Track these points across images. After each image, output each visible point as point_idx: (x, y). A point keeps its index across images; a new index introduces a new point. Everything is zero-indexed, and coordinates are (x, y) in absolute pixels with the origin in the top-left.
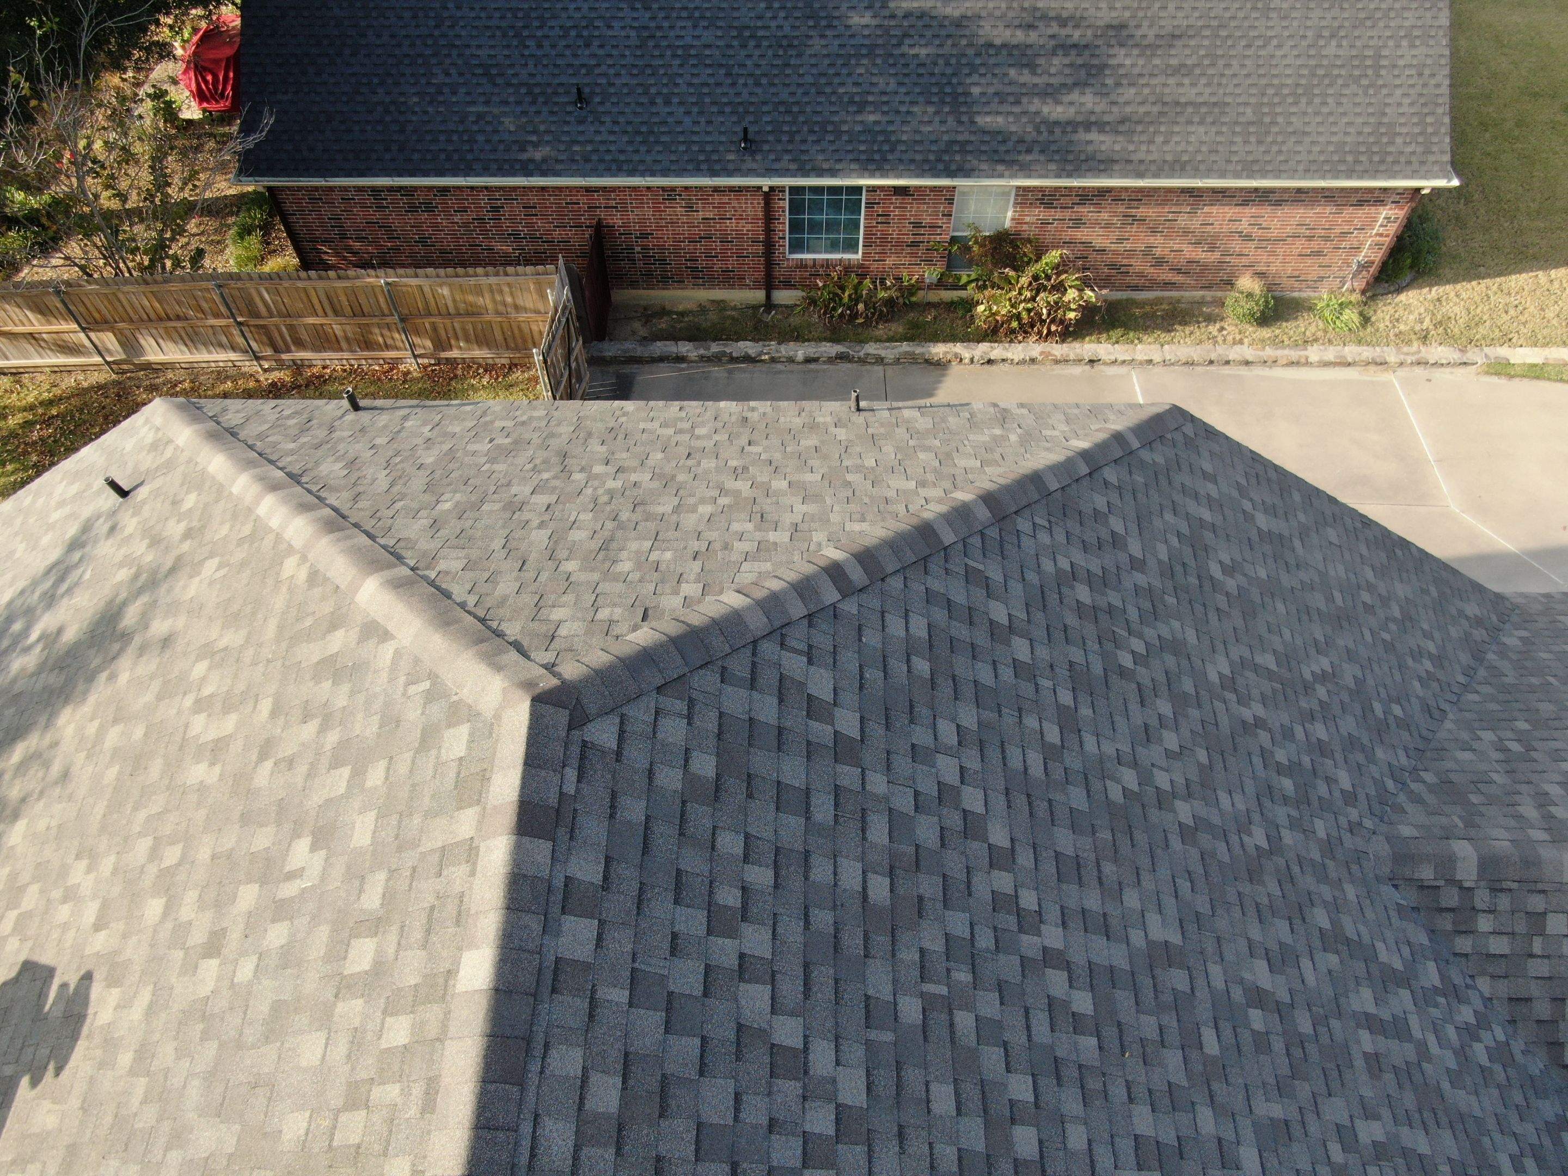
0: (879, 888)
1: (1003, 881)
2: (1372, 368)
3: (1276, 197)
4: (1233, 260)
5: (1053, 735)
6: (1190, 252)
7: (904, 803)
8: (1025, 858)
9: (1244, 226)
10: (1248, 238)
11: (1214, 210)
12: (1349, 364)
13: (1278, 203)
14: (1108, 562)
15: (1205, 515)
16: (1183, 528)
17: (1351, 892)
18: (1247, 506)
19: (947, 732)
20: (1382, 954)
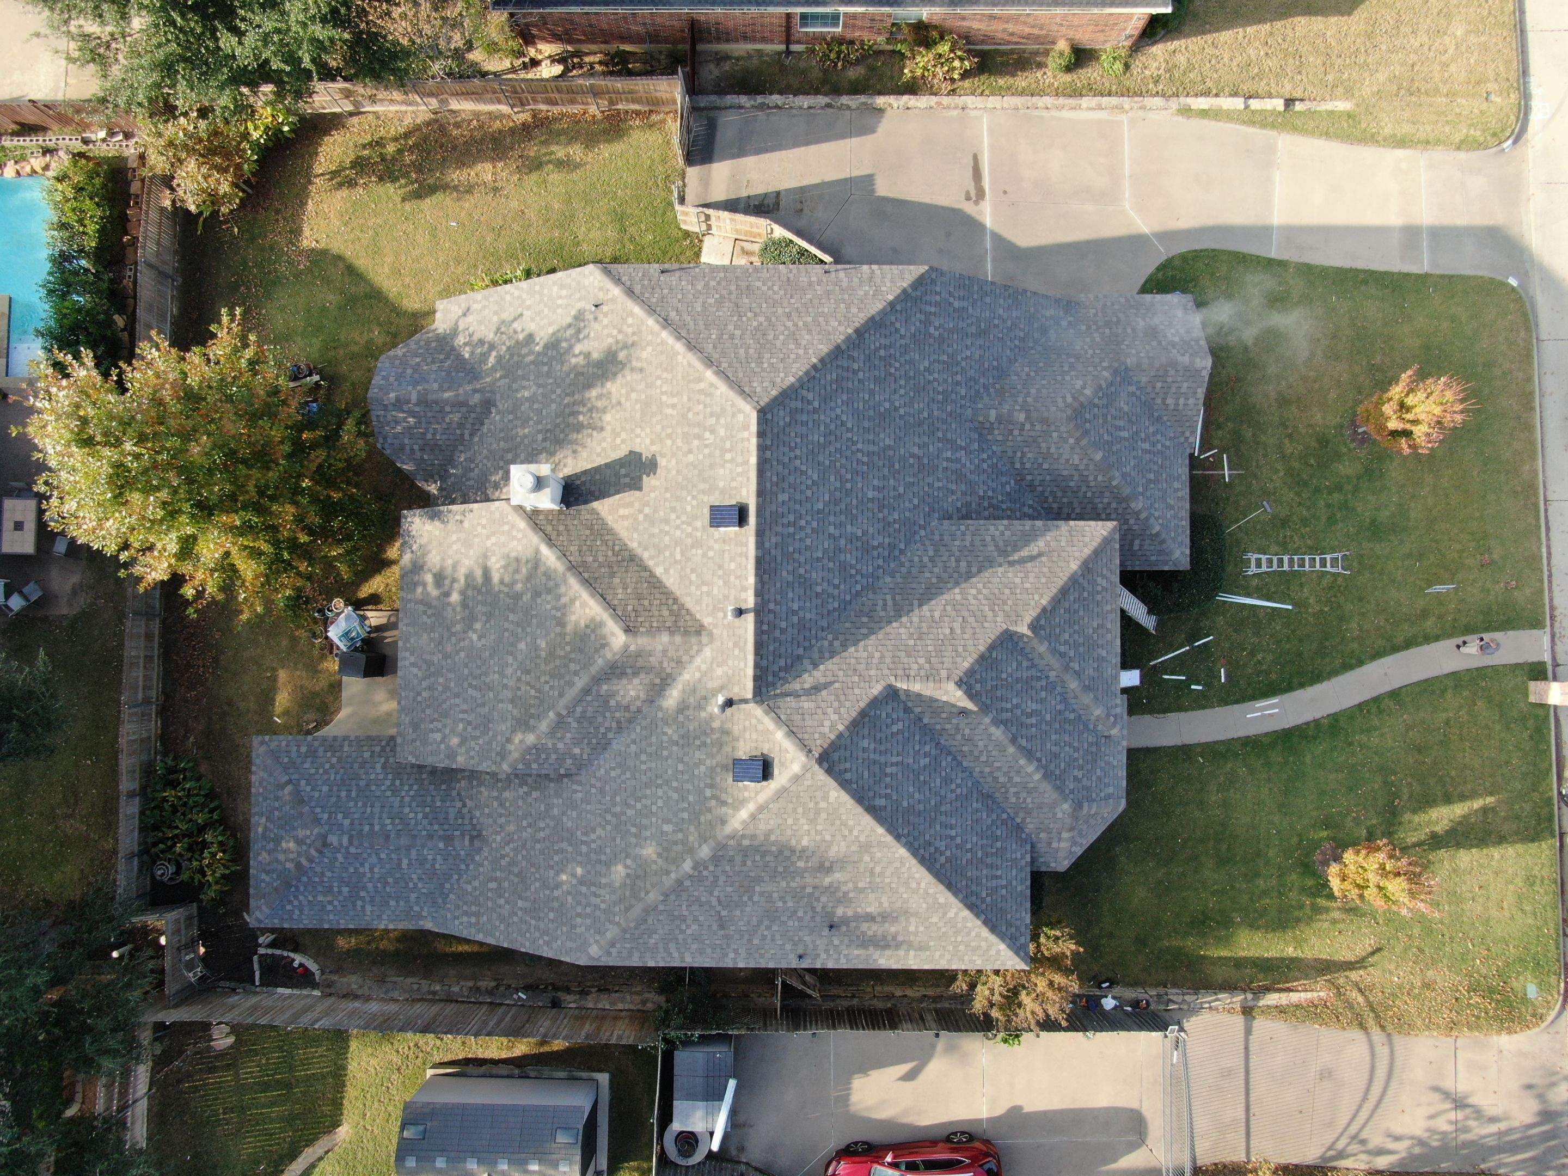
0: (822, 439)
1: (849, 435)
2: (1115, 111)
5: (867, 397)
7: (828, 420)
8: (855, 429)
12: (1103, 109)
14: (893, 339)
15: (933, 310)
16: (923, 317)
17: (953, 426)
18: (951, 300)
19: (839, 401)
20: (959, 442)
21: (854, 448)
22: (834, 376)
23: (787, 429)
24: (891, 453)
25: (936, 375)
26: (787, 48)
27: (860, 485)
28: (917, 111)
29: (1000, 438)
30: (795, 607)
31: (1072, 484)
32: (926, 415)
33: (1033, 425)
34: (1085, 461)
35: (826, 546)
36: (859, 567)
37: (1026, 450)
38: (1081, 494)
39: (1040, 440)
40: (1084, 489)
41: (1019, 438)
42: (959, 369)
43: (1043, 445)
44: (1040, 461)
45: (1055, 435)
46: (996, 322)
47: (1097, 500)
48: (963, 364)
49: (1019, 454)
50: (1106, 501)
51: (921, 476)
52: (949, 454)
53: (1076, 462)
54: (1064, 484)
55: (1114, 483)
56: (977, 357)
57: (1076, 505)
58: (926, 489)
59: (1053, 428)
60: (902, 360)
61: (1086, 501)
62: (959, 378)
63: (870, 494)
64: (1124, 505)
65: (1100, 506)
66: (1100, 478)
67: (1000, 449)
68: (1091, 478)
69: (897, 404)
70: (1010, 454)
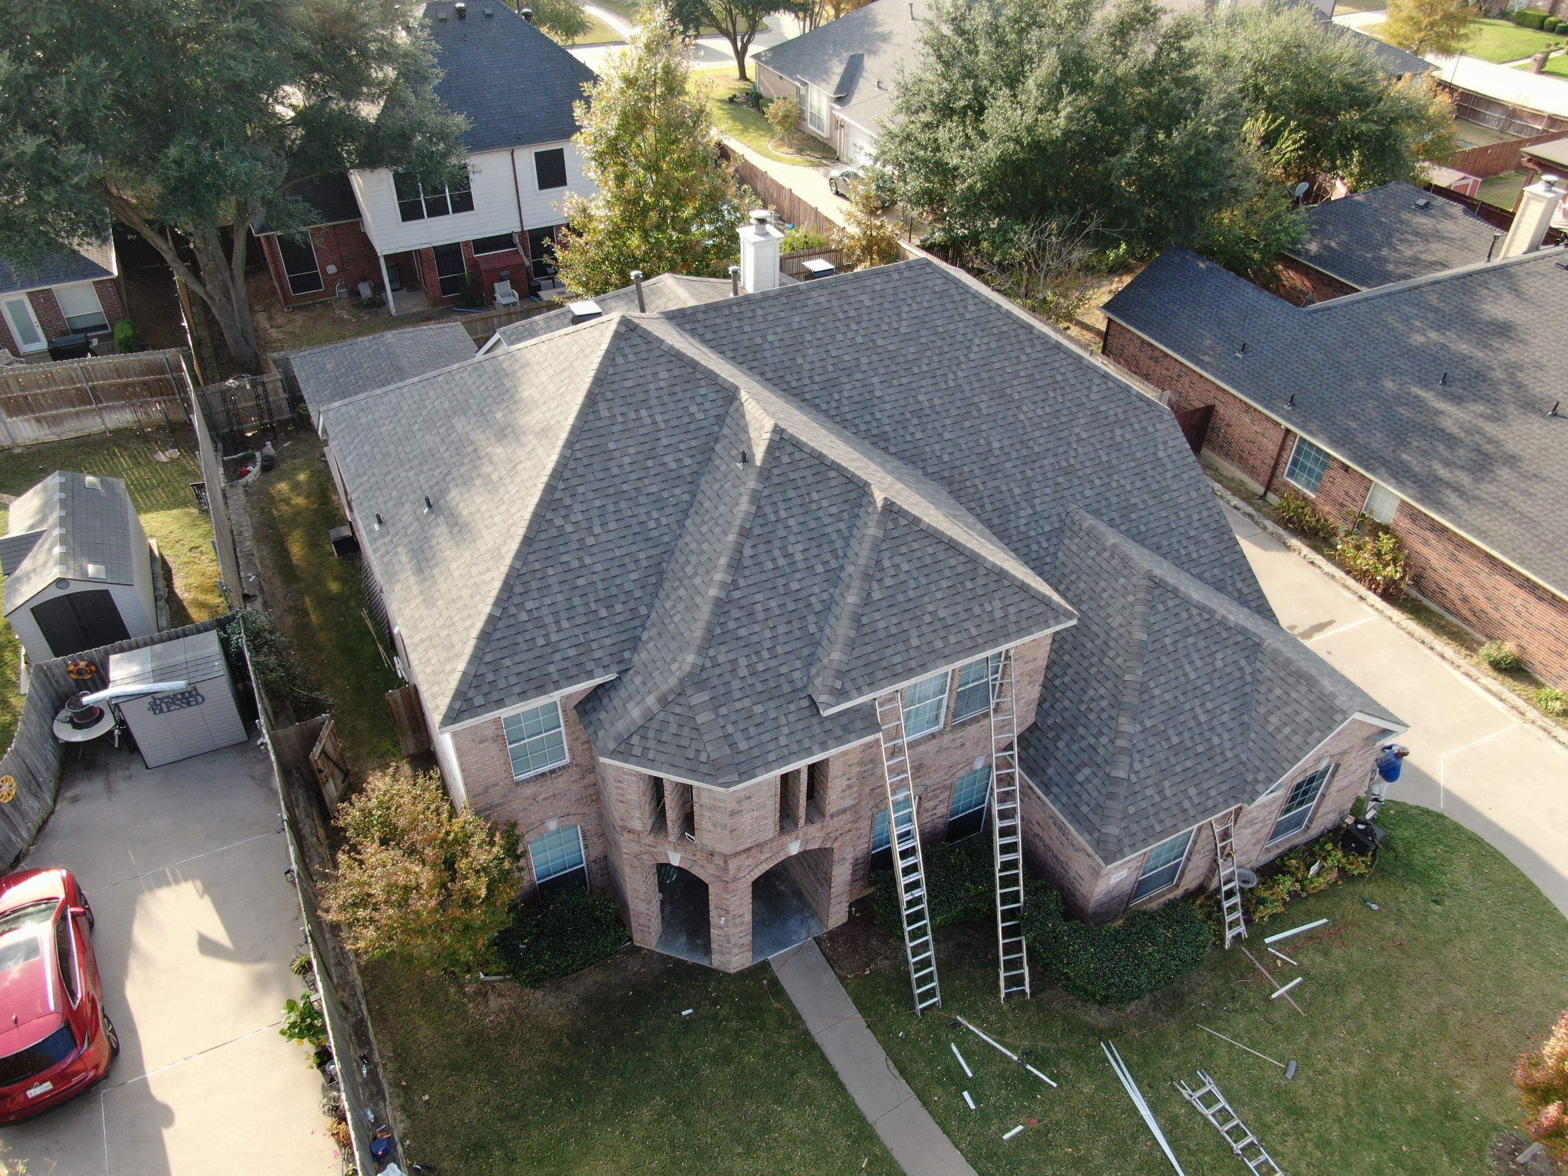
0: (941, 329)
1: (963, 359)
2: (1515, 712)
3: (1540, 593)
4: (1509, 627)
6: (1483, 603)
8: (972, 365)
9: (1518, 602)
10: (1518, 614)
11: (1502, 580)
12: (1501, 700)
13: (1541, 599)
14: (1079, 386)
15: (1137, 426)
16: (1122, 417)
17: (1048, 490)
18: (1161, 447)
19: (985, 340)
20: (1037, 501)
21: (954, 368)
22: (1004, 329)
23: (928, 291)
24: (976, 414)
25: (1080, 451)
26: (1265, 493)
27: (923, 383)
28: (1317, 571)
29: (1074, 548)
30: (770, 338)
31: (1089, 645)
32: (1037, 449)
33: (1112, 556)
34: (1122, 630)
35: (846, 358)
36: (845, 401)
37: (1084, 577)
38: (1086, 663)
39: (1105, 576)
40: (1094, 660)
41: (1089, 561)
42: (1106, 480)
43: (1102, 584)
44: (1085, 598)
45: (1122, 581)
46: (1182, 514)
47: (1094, 684)
48: (1114, 485)
49: (1073, 577)
50: (1102, 691)
51: (975, 458)
52: (1017, 491)
53: (1115, 624)
54: (1082, 639)
55: (1127, 677)
56: (1133, 501)
57: (1070, 672)
58: (966, 469)
59: (1126, 572)
60: (1068, 404)
61: (1085, 675)
62: (1098, 482)
63: (921, 398)
64: (1113, 713)
65: (1091, 692)
66: (1119, 661)
67: (1064, 559)
68: (1112, 654)
69: (1025, 408)
70: (1067, 571)
